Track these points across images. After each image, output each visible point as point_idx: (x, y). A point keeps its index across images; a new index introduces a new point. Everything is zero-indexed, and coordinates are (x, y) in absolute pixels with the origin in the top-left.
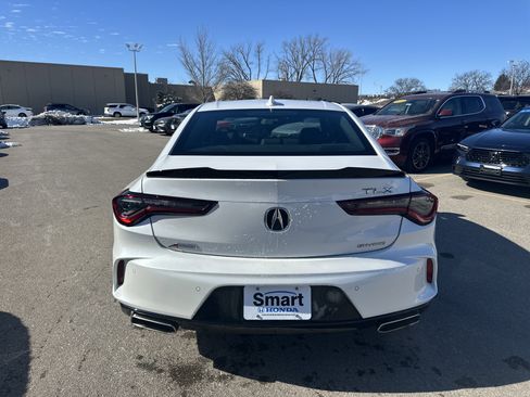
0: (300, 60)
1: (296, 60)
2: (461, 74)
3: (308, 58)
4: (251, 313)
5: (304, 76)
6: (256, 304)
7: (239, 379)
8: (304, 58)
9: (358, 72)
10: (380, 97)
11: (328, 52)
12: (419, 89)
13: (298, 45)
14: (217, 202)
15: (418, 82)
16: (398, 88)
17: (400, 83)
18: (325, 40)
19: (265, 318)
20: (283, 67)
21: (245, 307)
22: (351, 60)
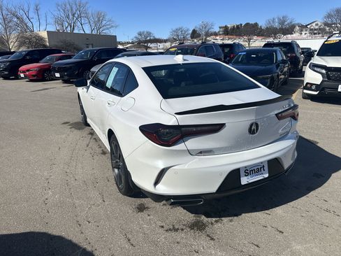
0: (71, 17)
1: (68, 17)
2: (174, 29)
3: (76, 15)
4: (244, 181)
5: (76, 28)
6: (246, 176)
7: (225, 220)
8: (73, 15)
9: (112, 27)
10: (128, 43)
11: (90, 11)
12: (152, 38)
13: (68, 6)
14: (224, 124)
15: (150, 33)
16: (140, 37)
17: (140, 34)
18: (87, 3)
19: (250, 182)
20: (59, 21)
21: (241, 179)
22: (107, 18)
